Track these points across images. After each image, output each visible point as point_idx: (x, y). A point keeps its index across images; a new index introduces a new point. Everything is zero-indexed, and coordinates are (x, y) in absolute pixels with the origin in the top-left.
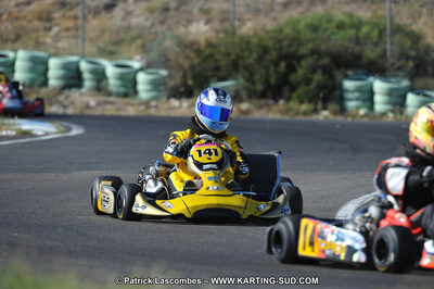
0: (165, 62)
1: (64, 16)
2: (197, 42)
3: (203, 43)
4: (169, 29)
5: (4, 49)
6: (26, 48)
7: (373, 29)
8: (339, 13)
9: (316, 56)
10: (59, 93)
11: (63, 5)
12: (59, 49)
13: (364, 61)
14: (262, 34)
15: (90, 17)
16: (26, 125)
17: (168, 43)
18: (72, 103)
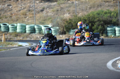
0: (58, 25)
1: (30, 14)
2: (67, 19)
3: (68, 19)
4: (58, 16)
5: (14, 23)
6: (20, 23)
7: (115, 13)
8: (105, 9)
9: (99, 22)
10: (29, 35)
11: (29, 11)
12: (29, 23)
13: (113, 22)
14: (84, 16)
15: (37, 14)
16: (20, 44)
17: (58, 20)
18: (33, 37)
